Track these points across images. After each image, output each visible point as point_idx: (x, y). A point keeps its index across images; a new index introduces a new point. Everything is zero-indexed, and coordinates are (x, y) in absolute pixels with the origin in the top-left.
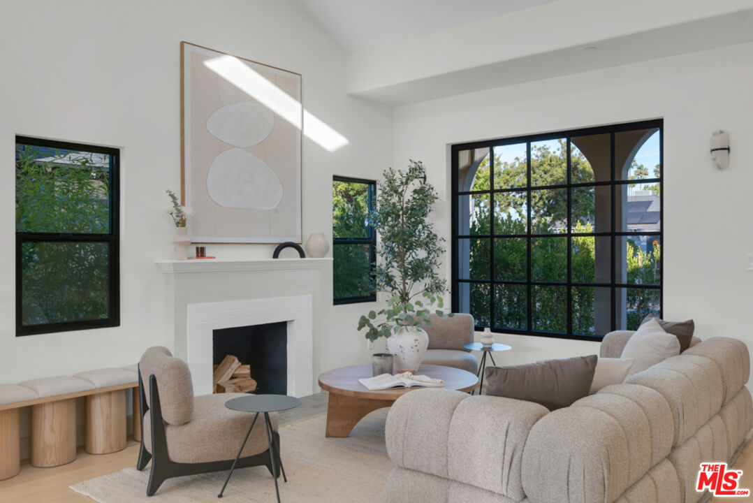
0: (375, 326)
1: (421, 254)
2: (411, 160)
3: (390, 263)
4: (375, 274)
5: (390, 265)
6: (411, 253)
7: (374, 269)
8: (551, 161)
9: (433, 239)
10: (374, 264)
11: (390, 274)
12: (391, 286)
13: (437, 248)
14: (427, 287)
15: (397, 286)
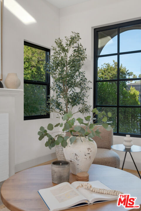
0: (53, 136)
1: (77, 90)
2: (72, 32)
3: (59, 95)
4: (49, 102)
5: (58, 96)
6: (71, 89)
7: (49, 99)
8: (111, 68)
9: (84, 81)
10: (49, 96)
11: (58, 101)
12: (59, 109)
13: (86, 86)
14: (80, 109)
15: (63, 109)
